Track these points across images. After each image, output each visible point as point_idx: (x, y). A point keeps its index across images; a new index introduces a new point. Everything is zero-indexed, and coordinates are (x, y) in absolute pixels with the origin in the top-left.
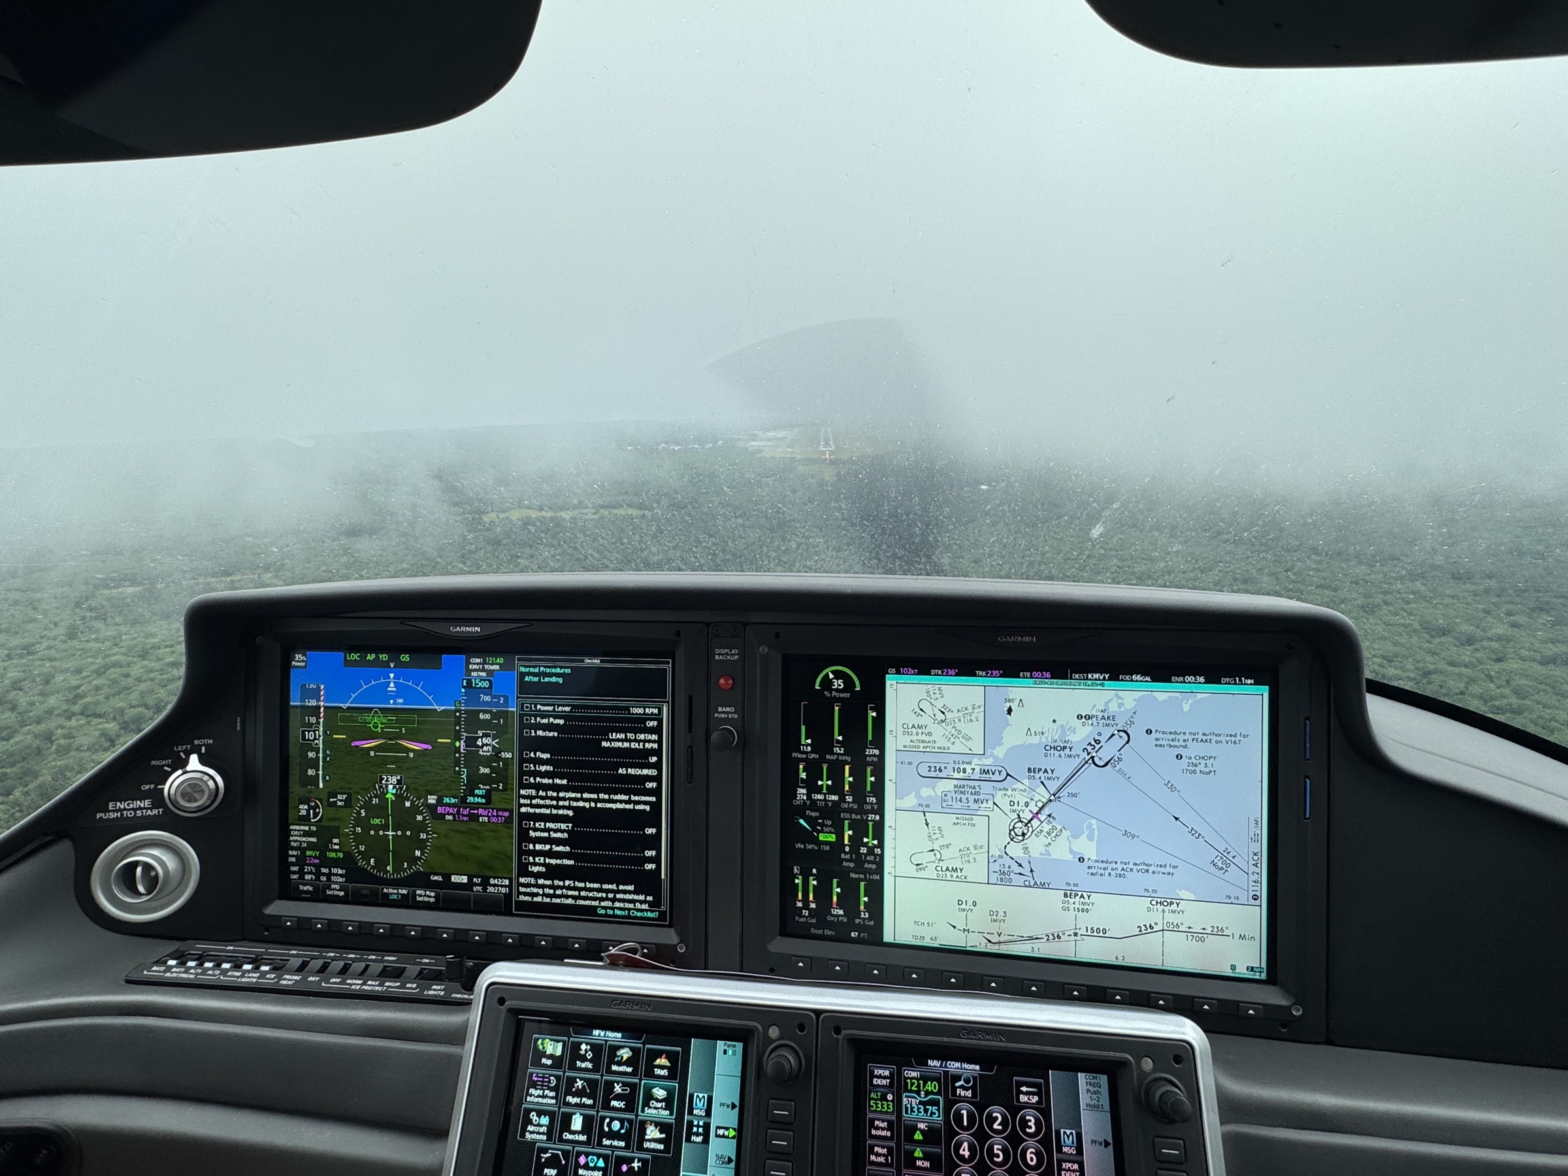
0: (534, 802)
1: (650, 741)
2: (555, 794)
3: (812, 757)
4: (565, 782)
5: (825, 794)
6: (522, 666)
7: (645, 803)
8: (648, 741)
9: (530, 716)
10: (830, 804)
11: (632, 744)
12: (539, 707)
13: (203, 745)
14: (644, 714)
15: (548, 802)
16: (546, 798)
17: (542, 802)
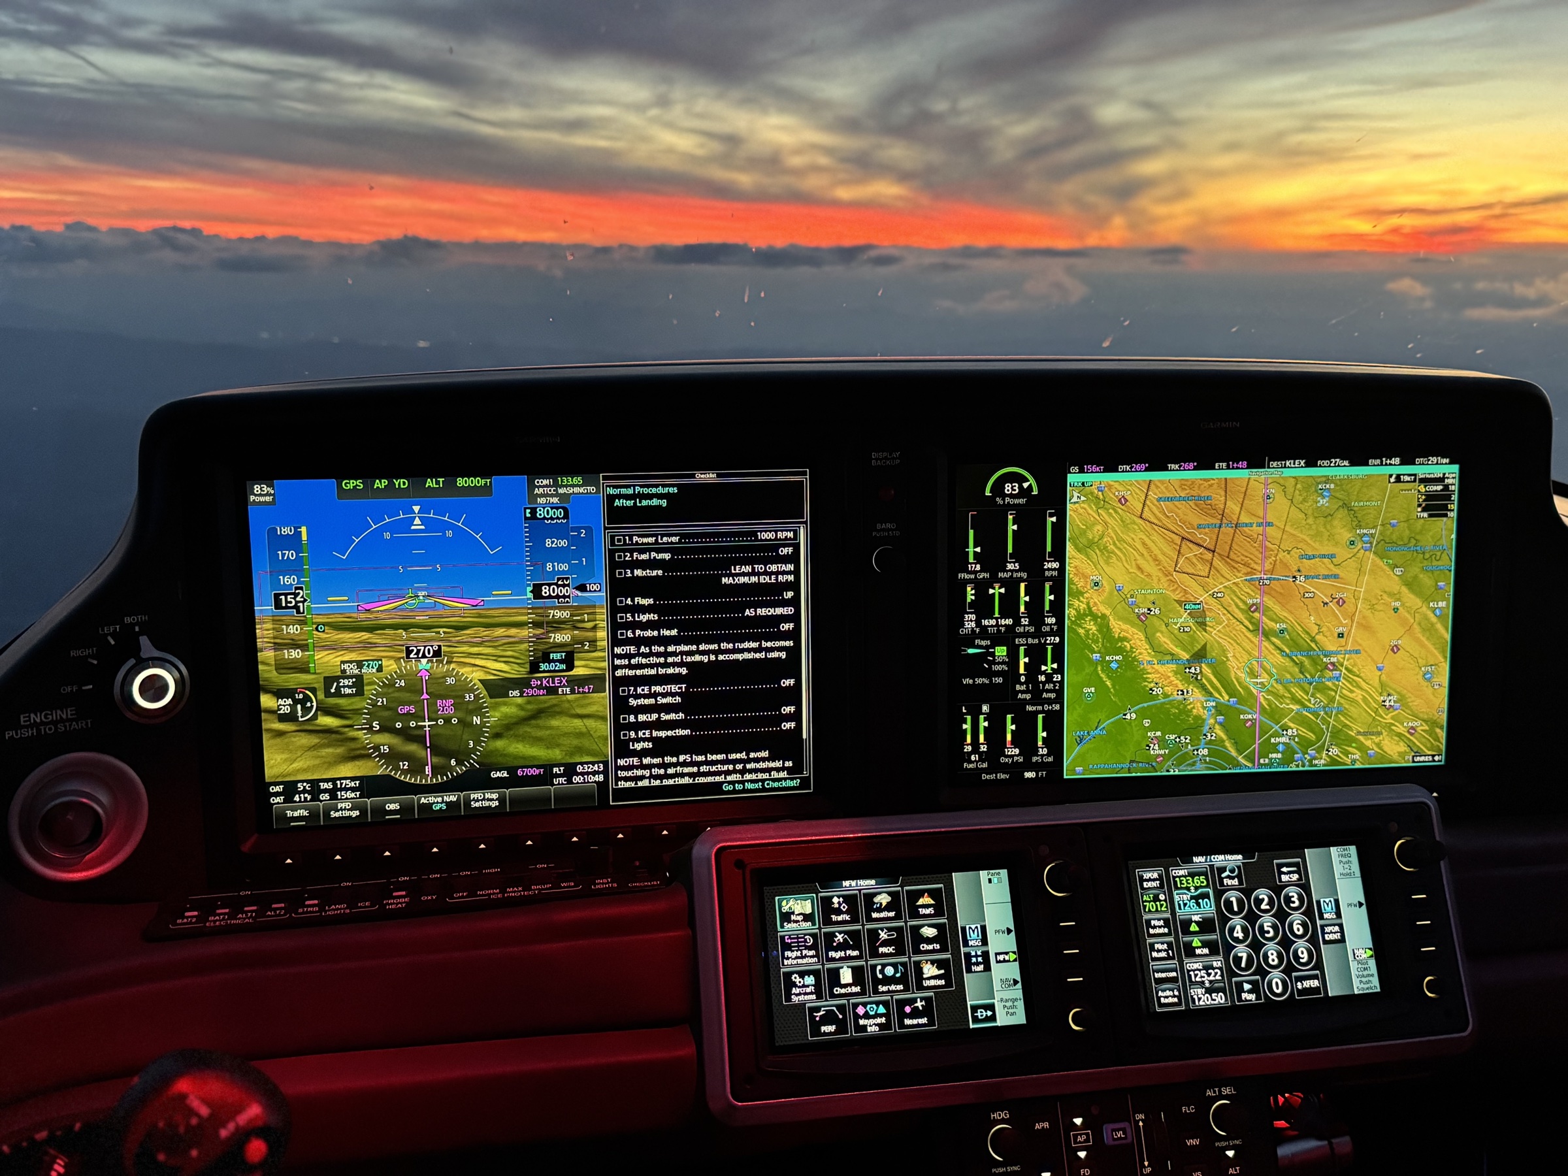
0: (633, 661)
1: (784, 573)
2: (662, 649)
3: (981, 577)
4: (674, 632)
5: (997, 619)
6: (610, 486)
7: (780, 649)
8: (781, 572)
9: (624, 551)
10: (1003, 629)
11: (762, 578)
12: (635, 539)
13: (137, 624)
14: (776, 539)
15: (653, 660)
16: (651, 654)
17: (644, 661)
